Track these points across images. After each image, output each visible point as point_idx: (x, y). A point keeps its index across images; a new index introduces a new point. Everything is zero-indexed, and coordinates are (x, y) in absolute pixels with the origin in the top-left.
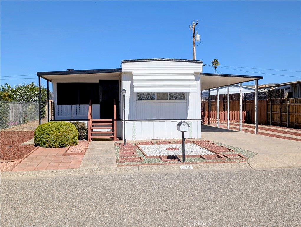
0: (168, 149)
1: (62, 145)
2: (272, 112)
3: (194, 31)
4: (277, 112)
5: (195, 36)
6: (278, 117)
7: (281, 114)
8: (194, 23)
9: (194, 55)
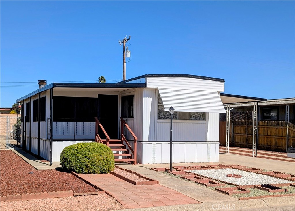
0: (228, 176)
1: (104, 171)
2: (234, 134)
3: (125, 46)
4: (241, 134)
5: (126, 52)
6: (242, 138)
7: (247, 136)
8: (126, 38)
9: (124, 71)
